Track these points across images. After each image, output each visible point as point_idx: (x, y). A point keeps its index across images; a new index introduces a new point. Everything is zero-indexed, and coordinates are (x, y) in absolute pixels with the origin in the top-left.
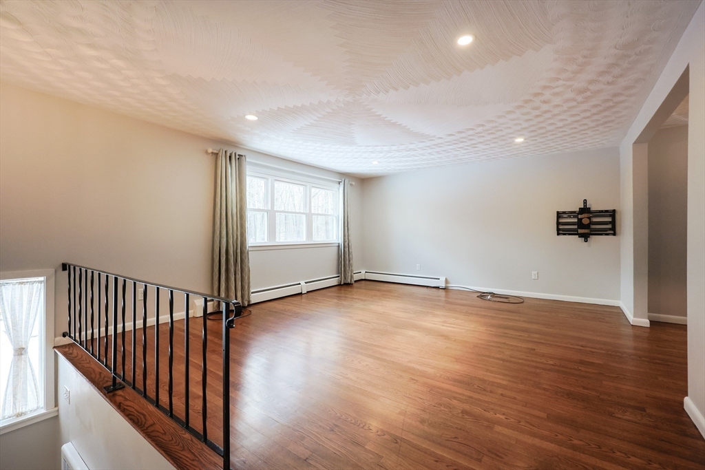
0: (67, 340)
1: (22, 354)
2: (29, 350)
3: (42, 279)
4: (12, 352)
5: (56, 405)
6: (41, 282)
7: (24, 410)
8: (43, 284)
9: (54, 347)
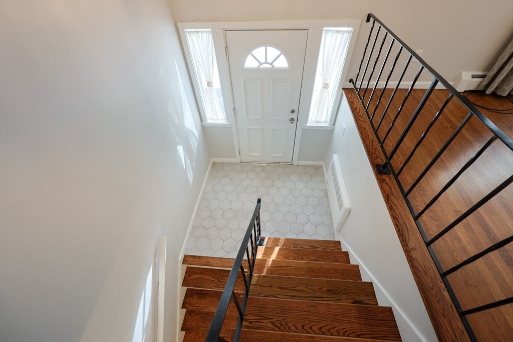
0: (351, 86)
1: (326, 88)
2: (330, 86)
3: (350, 29)
4: (322, 84)
5: (334, 125)
6: (349, 32)
7: (320, 120)
8: (350, 35)
9: (343, 89)
